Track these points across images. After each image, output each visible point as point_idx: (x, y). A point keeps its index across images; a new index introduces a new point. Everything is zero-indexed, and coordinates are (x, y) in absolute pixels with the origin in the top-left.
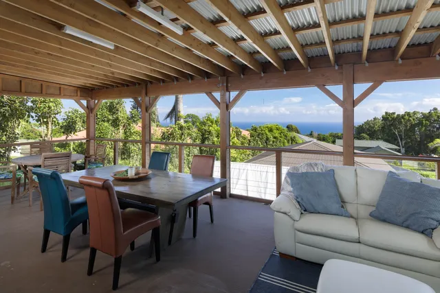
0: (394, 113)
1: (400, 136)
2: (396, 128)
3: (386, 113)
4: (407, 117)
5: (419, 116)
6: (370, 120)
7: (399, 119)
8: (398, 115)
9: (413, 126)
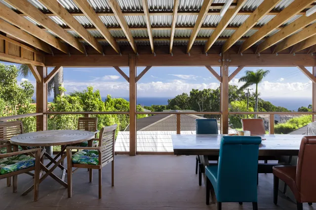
0: (197, 90)
1: (201, 106)
2: (198, 100)
3: (193, 90)
4: (205, 93)
5: (212, 92)
6: (180, 95)
7: (201, 93)
8: (200, 91)
9: (208, 99)
